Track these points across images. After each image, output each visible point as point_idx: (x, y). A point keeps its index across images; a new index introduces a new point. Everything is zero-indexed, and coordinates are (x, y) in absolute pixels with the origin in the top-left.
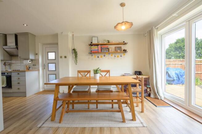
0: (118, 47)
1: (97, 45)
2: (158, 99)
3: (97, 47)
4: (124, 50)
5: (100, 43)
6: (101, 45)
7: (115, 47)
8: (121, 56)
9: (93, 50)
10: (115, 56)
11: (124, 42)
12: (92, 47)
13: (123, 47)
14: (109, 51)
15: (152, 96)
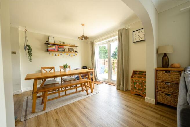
0: (71, 48)
1: (54, 45)
2: (97, 81)
3: (54, 46)
4: (76, 51)
5: (57, 43)
6: (57, 45)
7: (69, 49)
8: (74, 56)
9: (50, 49)
10: (70, 56)
11: (75, 45)
12: (49, 46)
13: (75, 49)
14: (64, 51)
15: (94, 80)
